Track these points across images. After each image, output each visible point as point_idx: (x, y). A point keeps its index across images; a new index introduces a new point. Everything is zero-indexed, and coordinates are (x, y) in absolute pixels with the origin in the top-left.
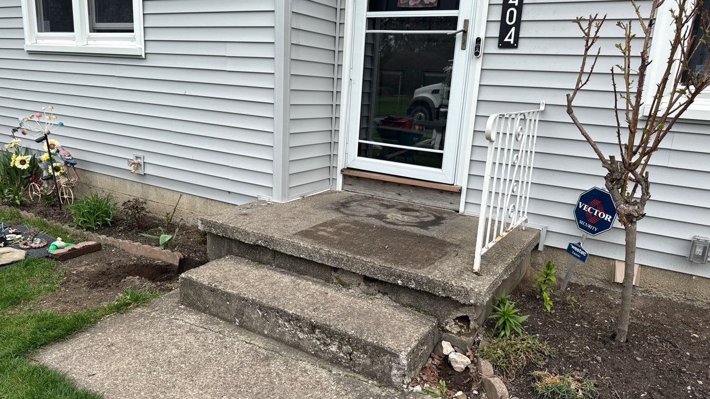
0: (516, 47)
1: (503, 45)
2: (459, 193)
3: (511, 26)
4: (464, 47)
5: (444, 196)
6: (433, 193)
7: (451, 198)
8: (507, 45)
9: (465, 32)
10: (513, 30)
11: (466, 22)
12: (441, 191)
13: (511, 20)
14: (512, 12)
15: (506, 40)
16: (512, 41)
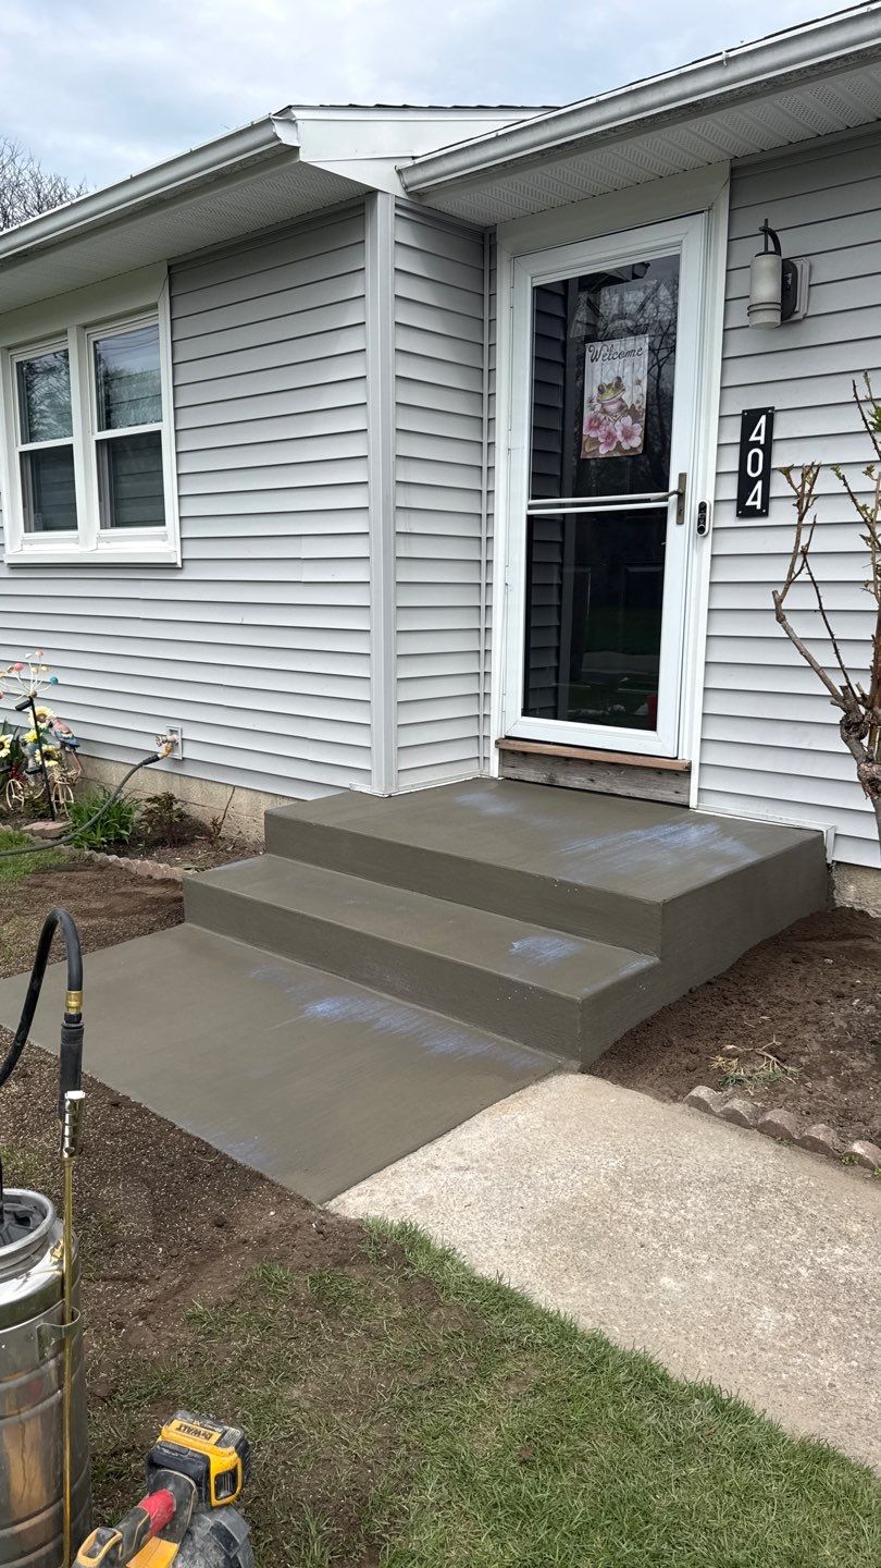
0: (766, 515)
1: (745, 512)
2: (687, 771)
3: (756, 480)
4: (680, 521)
5: (665, 779)
6: (644, 775)
7: (675, 783)
8: (752, 513)
9: (681, 495)
10: (759, 485)
11: (682, 477)
12: (660, 771)
13: (754, 469)
14: (755, 456)
15: (749, 503)
16: (758, 504)
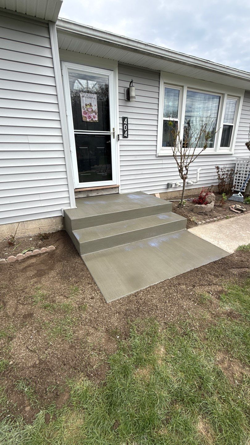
0: (128, 138)
1: (124, 137)
2: (118, 187)
4: (114, 138)
7: (115, 190)
9: (114, 133)
10: (126, 132)
11: (114, 129)
13: (125, 129)
14: (125, 126)
16: (126, 135)
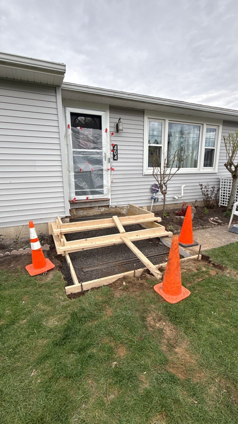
0: (117, 160)
2: (109, 200)
3: (115, 155)
5: (105, 202)
6: (101, 202)
7: (108, 202)
8: (115, 160)
9: (105, 156)
10: (116, 156)
11: (105, 153)
12: (103, 201)
13: (115, 153)
14: (115, 151)
15: (115, 158)
16: (116, 159)
